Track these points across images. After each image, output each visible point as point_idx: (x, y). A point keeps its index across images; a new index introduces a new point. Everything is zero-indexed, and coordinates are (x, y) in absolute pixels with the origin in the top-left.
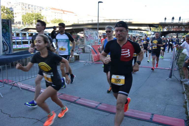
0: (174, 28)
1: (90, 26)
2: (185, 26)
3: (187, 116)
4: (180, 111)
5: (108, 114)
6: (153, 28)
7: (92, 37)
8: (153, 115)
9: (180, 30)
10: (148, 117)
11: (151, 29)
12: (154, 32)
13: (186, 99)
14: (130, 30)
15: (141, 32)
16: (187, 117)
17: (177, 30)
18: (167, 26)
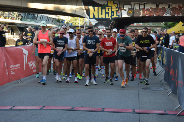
0: (145, 9)
2: (171, 4)
6: (94, 10)
9: (160, 14)
11: (88, 12)
12: (97, 19)
14: (29, 14)
15: (58, 21)
17: (152, 15)
18: (130, 4)
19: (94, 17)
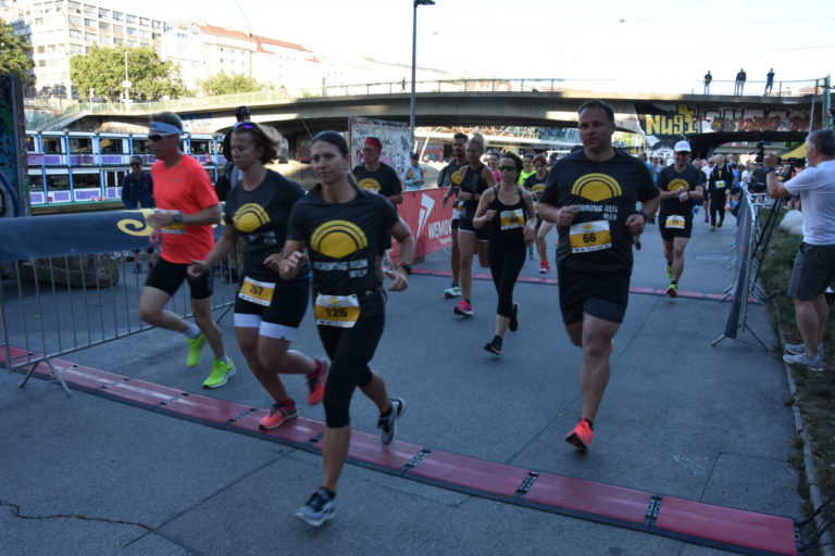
0: (745, 117)
1: (376, 110)
2: (790, 110)
3: (803, 502)
4: (777, 483)
5: (457, 498)
6: (654, 120)
7: (387, 155)
8: (660, 499)
9: (771, 127)
10: (638, 508)
11: (643, 124)
13: (799, 427)
16: (803, 507)
17: (756, 129)
18: (716, 110)
19: (654, 133)
